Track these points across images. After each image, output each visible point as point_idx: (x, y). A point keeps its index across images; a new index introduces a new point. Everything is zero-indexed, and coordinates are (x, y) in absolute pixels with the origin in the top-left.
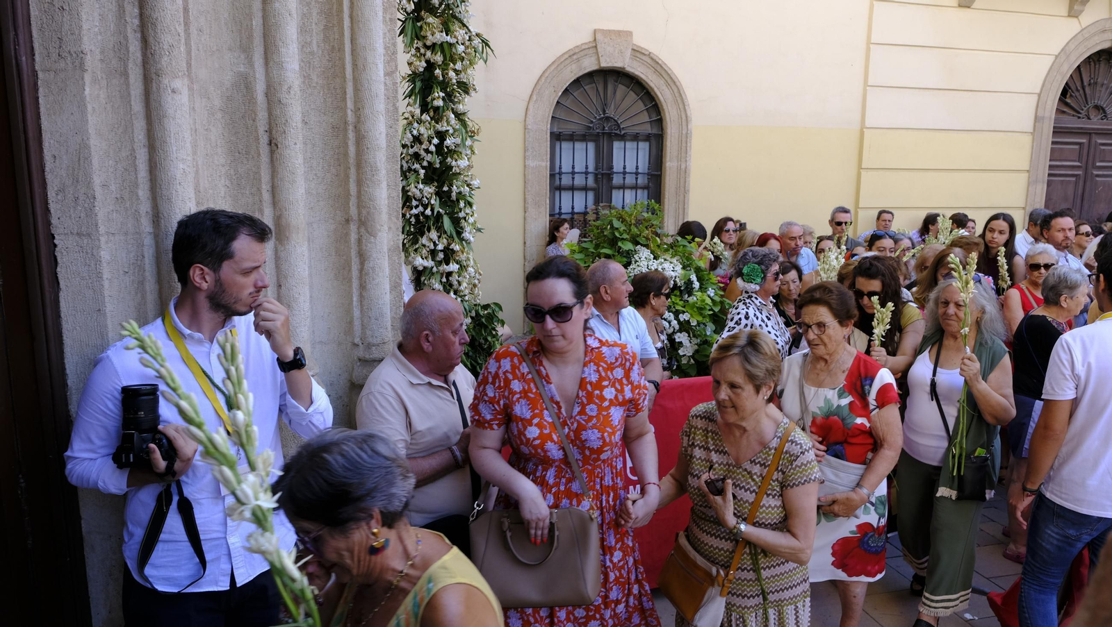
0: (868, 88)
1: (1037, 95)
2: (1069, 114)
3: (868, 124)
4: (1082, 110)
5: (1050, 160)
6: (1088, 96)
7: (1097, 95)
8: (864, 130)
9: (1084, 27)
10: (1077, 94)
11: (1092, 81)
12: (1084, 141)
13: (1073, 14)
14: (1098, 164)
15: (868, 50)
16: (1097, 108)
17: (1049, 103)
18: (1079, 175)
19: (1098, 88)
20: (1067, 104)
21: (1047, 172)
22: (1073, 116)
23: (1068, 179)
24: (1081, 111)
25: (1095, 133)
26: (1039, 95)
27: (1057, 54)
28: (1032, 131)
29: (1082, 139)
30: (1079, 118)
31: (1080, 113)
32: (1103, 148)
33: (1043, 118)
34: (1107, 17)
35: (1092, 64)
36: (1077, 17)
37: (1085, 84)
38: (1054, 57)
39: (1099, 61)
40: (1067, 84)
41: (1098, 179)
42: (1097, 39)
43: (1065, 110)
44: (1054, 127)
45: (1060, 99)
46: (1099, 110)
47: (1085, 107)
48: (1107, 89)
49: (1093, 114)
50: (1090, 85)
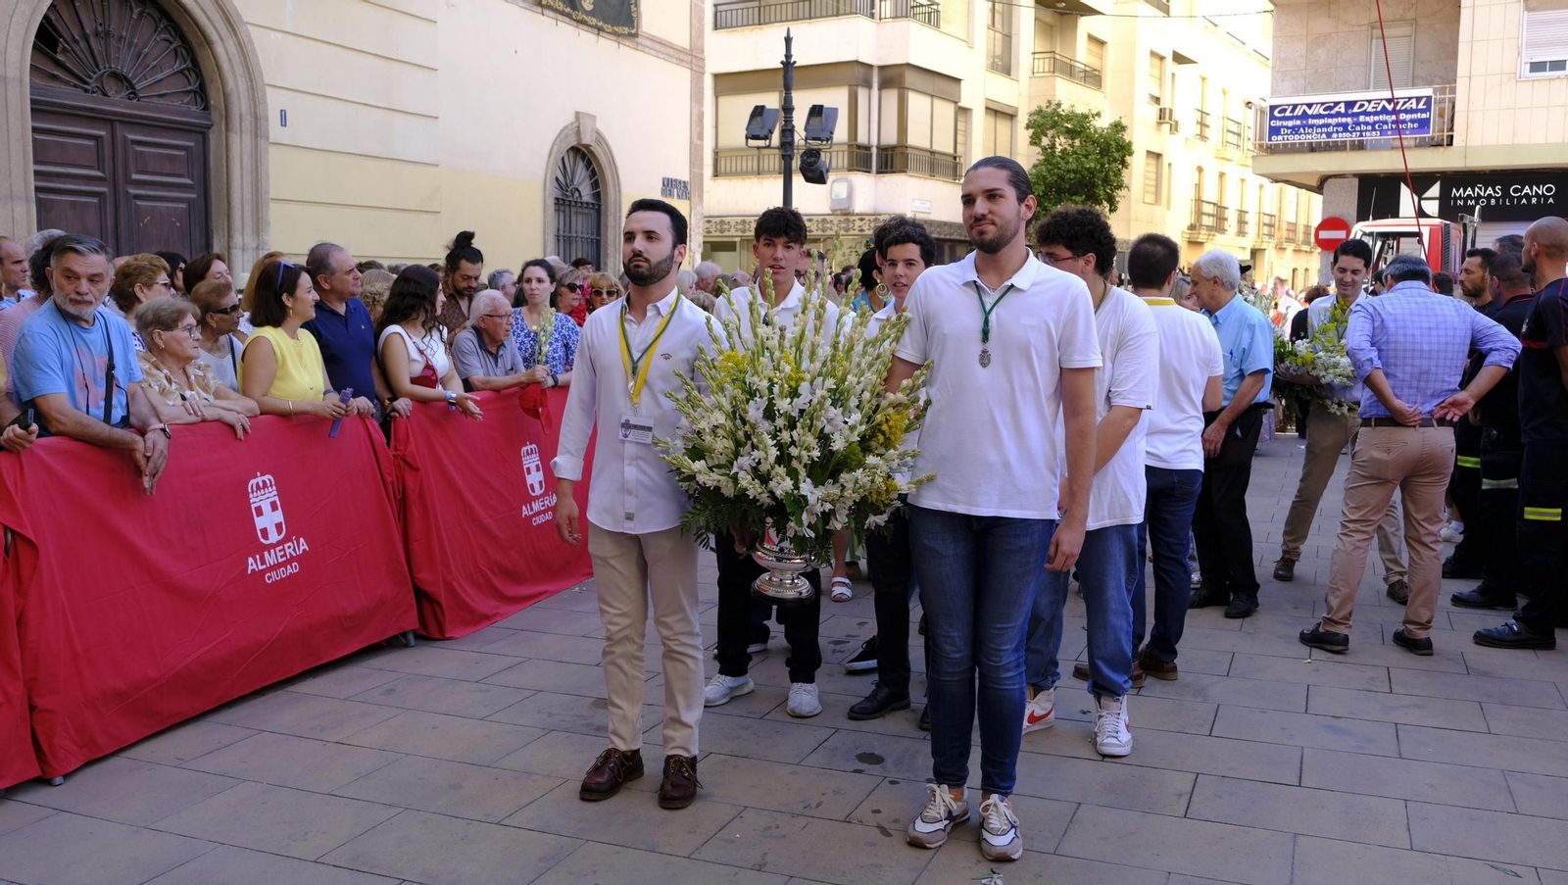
2: (67, 83)
4: (90, 77)
5: (36, 162)
6: (96, 53)
7: (113, 55)
10: (75, 47)
11: (100, 29)
12: (103, 133)
14: (135, 177)
16: (117, 77)
17: (14, 51)
18: (103, 193)
19: (113, 42)
20: (54, 62)
21: (32, 183)
22: (75, 86)
23: (84, 199)
24: (88, 80)
25: (120, 122)
29: (99, 130)
30: (86, 91)
31: (86, 83)
32: (139, 148)
37: (88, 31)
40: (46, 17)
41: (139, 203)
43: (56, 73)
44: (31, 100)
45: (35, 47)
46: (121, 81)
47: (95, 73)
48: (130, 46)
49: (111, 87)
50: (97, 34)
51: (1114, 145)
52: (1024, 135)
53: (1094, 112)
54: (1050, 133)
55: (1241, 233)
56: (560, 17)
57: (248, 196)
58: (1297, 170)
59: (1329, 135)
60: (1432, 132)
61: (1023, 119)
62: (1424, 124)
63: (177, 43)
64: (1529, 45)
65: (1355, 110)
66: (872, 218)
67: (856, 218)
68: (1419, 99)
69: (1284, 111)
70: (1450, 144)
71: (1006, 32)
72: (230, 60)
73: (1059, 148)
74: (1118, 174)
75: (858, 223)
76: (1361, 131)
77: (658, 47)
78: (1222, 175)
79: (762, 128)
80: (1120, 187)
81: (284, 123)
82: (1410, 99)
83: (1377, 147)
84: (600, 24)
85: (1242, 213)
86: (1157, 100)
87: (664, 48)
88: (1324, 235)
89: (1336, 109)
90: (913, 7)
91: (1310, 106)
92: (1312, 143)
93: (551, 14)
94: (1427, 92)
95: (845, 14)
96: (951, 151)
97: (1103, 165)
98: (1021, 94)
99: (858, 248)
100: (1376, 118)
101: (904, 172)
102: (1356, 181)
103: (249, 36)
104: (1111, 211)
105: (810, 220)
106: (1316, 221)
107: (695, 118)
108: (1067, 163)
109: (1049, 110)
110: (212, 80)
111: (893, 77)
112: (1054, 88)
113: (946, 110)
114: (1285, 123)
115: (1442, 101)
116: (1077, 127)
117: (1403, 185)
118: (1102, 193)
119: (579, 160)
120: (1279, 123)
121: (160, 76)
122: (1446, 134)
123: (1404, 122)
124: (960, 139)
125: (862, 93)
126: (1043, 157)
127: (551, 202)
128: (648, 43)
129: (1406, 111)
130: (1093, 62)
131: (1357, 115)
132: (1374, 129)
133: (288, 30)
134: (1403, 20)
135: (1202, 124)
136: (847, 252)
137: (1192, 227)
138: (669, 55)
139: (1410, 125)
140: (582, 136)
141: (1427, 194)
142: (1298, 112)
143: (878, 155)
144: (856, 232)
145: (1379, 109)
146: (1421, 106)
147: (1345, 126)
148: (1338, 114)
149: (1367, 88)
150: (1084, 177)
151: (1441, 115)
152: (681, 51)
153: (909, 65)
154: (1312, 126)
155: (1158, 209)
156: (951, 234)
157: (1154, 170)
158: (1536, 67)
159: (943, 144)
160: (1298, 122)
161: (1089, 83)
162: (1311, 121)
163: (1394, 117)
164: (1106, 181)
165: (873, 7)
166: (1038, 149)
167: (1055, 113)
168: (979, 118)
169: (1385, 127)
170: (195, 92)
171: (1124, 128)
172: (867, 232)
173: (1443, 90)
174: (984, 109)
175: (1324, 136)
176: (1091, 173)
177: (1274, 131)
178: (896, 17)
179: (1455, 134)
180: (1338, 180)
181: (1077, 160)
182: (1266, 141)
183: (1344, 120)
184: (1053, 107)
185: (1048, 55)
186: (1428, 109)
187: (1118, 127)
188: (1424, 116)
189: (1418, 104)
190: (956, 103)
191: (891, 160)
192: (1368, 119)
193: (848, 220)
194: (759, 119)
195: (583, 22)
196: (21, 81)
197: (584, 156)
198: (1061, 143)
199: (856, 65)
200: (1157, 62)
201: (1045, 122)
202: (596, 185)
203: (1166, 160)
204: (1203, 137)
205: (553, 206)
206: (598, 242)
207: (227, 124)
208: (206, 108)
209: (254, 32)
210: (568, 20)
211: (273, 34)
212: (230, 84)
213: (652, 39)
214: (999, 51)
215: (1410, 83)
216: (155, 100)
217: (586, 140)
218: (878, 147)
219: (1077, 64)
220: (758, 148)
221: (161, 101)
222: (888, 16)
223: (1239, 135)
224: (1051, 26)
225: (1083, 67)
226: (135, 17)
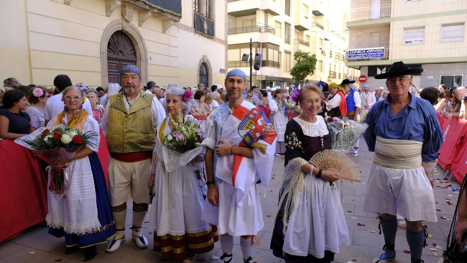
0: (29, 32)
1: (100, 44)
2: (112, 53)
3: (31, 48)
4: (116, 51)
5: (108, 69)
6: (117, 47)
7: (120, 47)
8: (30, 50)
9: (112, 21)
10: (113, 45)
11: (117, 41)
12: (118, 63)
13: (108, 16)
15: (26, 15)
16: (121, 51)
17: (104, 47)
19: (120, 44)
20: (110, 49)
21: (107, 73)
22: (113, 53)
23: (115, 76)
25: (121, 60)
26: (101, 44)
27: (104, 29)
28: (100, 57)
30: (115, 54)
33: (103, 52)
34: (119, 19)
35: (116, 35)
36: (109, 17)
37: (115, 42)
38: (103, 31)
39: (119, 35)
40: (109, 41)
42: (117, 26)
43: (110, 51)
44: (108, 57)
45: (108, 46)
48: (123, 45)
49: (119, 53)
50: (117, 43)
51: (313, 59)
52: (293, 57)
53: (309, 52)
54: (299, 57)
55: (339, 78)
56: (200, 35)
57: (144, 75)
58: (355, 65)
59: (362, 57)
60: (384, 57)
61: (293, 54)
62: (382, 55)
63: (131, 44)
64: (405, 38)
65: (368, 52)
66: (261, 76)
67: (257, 76)
68: (381, 49)
69: (352, 52)
70: (388, 59)
71: (288, 34)
72: (141, 47)
73: (301, 60)
74: (314, 66)
75: (258, 78)
76: (369, 57)
77: (219, 41)
78: (335, 65)
79: (245, 58)
80: (315, 69)
81: (151, 60)
82: (379, 49)
83: (372, 60)
84: (208, 36)
85: (340, 74)
86: (321, 49)
87: (220, 41)
88: (361, 79)
89: (363, 52)
90: (269, 30)
91: (357, 51)
92: (358, 59)
93: (198, 34)
94: (383, 48)
95: (254, 31)
96: (277, 61)
97: (311, 64)
98: (292, 48)
99: (257, 83)
100: (372, 54)
101: (268, 66)
102: (367, 67)
103: (144, 42)
104: (312, 74)
105: (247, 77)
106: (359, 76)
107: (226, 56)
108: (303, 64)
109: (299, 52)
110: (137, 51)
111: (264, 45)
112: (299, 47)
113: (276, 52)
114: (352, 55)
115: (386, 50)
116: (305, 56)
117: (378, 68)
118: (311, 70)
119: (203, 65)
120: (351, 55)
121: (128, 51)
122: (387, 57)
123: (378, 54)
124: (279, 58)
125: (258, 49)
126: (297, 62)
127: (199, 74)
128: (217, 40)
129: (379, 52)
130: (307, 41)
131: (368, 53)
132: (371, 56)
133: (151, 40)
134: (377, 32)
135: (331, 54)
136: (255, 84)
137: (329, 77)
138: (221, 42)
139: (379, 55)
140: (205, 60)
141: (383, 70)
142: (355, 52)
143: (262, 62)
144: (257, 80)
145: (373, 52)
146: (382, 51)
147: (365, 55)
148: (364, 53)
149: (370, 47)
150: (307, 67)
151: (386, 53)
152: (223, 41)
153: (269, 43)
154: (358, 55)
155: (321, 73)
156: (278, 80)
157: (321, 64)
158: (407, 42)
159: (276, 60)
160: (355, 55)
161: (307, 45)
162: (358, 54)
163: (376, 53)
164: (312, 67)
165: (260, 30)
166: (297, 61)
167: (300, 52)
168: (283, 54)
169: (374, 56)
170: (134, 54)
171: (315, 56)
172: (260, 80)
173: (386, 48)
174: (284, 52)
175: (361, 57)
176: (309, 66)
177: (350, 57)
178: (266, 32)
179: (389, 57)
180: (364, 67)
181: (305, 63)
182: (348, 59)
183: (365, 54)
184: (300, 51)
185: (297, 40)
186: (383, 52)
187: (314, 55)
188: (382, 53)
189: (381, 50)
190: (278, 51)
191: (265, 64)
192: (370, 54)
193: (256, 77)
194: (245, 57)
195: (205, 36)
196: (106, 53)
197: (205, 64)
198: (302, 59)
199: (257, 43)
200: (321, 40)
201: (298, 55)
202: (207, 71)
203: (323, 62)
204: (331, 57)
205: (199, 76)
206: (207, 83)
207: (140, 60)
208: (136, 57)
209: (146, 41)
210: (201, 35)
211: (149, 41)
212: (141, 52)
213: (218, 39)
214: (287, 39)
215: (379, 46)
216: (127, 55)
217: (206, 61)
218: (262, 61)
219: (304, 41)
220: (245, 63)
221: (128, 56)
222: (264, 32)
223: (339, 56)
224: (298, 33)
225: (305, 42)
226: (123, 39)
